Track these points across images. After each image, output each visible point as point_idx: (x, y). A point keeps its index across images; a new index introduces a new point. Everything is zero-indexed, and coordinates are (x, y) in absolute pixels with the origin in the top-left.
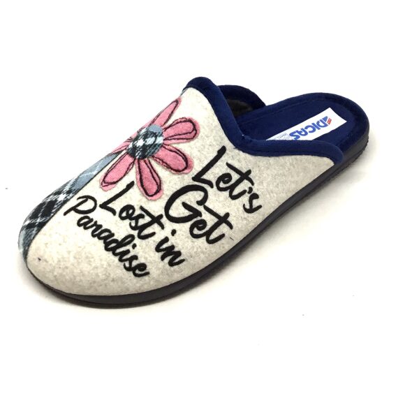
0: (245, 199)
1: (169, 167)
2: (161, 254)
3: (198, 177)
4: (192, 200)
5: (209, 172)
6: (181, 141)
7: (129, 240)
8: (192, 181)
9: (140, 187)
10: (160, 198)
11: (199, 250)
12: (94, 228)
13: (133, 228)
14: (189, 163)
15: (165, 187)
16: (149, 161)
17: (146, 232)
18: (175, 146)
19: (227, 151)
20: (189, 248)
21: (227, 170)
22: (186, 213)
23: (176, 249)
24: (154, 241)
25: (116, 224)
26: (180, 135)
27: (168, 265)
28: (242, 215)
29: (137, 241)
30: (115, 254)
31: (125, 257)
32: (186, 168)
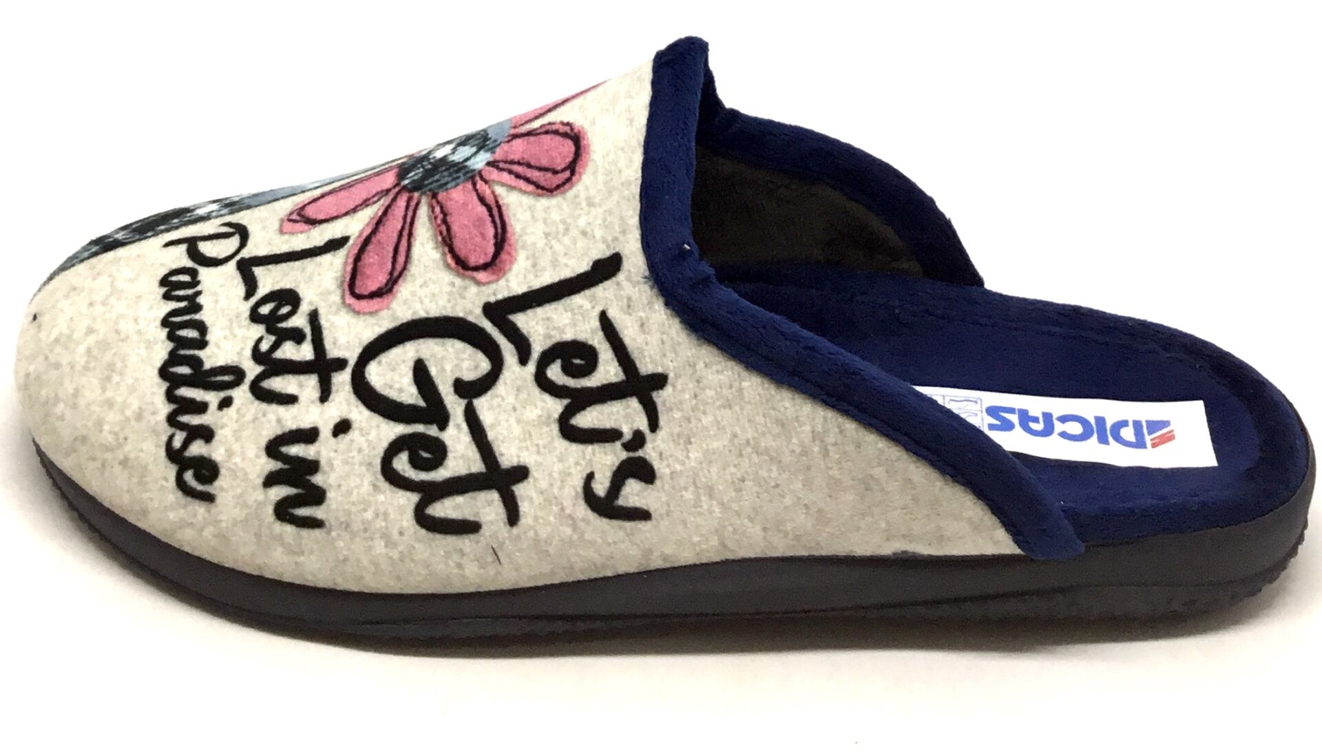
0: (606, 459)
1: (447, 241)
2: (274, 465)
3: (500, 311)
4: (448, 367)
5: (541, 312)
6: (522, 184)
7: (226, 378)
8: (478, 311)
9: (351, 260)
10: (371, 313)
11: (380, 524)
12: (183, 304)
13: (257, 356)
14: (504, 256)
15: (404, 290)
16: (418, 204)
17: (279, 384)
18: (499, 190)
19: (621, 276)
20: (354, 498)
21: (593, 332)
22: (408, 393)
23: (318, 479)
24: (279, 421)
25: (231, 321)
26: (529, 166)
27: (270, 510)
28: (567, 503)
29: (241, 394)
30: (170, 396)
31: (185, 419)
32: (485, 267)
